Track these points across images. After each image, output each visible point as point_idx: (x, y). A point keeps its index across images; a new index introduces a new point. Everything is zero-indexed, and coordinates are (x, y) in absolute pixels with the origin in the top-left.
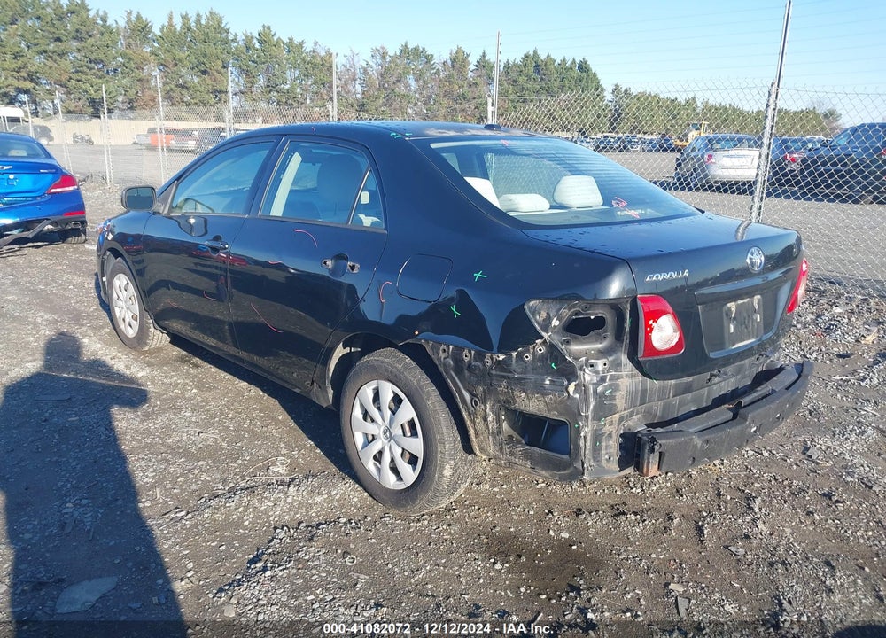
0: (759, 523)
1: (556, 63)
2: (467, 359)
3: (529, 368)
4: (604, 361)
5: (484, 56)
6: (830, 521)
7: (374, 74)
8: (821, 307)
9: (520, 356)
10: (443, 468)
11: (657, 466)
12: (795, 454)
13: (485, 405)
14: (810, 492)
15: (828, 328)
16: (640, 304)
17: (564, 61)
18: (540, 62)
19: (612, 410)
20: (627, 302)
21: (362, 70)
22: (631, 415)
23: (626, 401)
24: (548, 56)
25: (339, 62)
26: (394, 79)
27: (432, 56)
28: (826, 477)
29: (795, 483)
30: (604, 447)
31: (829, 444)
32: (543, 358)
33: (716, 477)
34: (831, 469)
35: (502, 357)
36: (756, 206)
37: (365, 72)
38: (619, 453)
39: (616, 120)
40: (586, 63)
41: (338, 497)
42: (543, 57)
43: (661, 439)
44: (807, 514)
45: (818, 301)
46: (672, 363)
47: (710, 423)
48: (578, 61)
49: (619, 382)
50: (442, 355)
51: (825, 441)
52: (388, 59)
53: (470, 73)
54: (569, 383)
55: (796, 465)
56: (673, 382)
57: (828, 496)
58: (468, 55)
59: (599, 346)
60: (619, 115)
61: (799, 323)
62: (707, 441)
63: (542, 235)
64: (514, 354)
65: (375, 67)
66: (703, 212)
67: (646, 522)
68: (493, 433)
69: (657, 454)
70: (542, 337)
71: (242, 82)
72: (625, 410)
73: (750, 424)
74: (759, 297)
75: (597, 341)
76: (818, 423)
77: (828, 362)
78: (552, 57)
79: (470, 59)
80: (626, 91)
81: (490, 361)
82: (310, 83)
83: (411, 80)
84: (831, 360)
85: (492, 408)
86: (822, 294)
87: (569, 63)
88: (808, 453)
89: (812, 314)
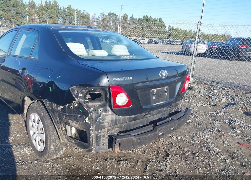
0: (168, 164)
1: (153, 19)
2: (54, 107)
3: (72, 112)
4: (101, 109)
5: (132, 16)
6: (192, 164)
7: (101, 20)
8: (211, 90)
9: (69, 107)
10: (50, 146)
11: (118, 148)
12: (189, 139)
13: (61, 124)
14: (189, 152)
15: (212, 97)
16: (111, 89)
17: (155, 18)
18: (148, 18)
19: (103, 127)
20: (107, 88)
21: (97, 19)
22: (113, 128)
23: (109, 124)
24: (150, 17)
25: (91, 16)
26: (106, 22)
27: (117, 15)
28: (196, 147)
29: (185, 149)
30: (101, 140)
31: (201, 135)
32: (77, 108)
33: (159, 147)
34: (199, 144)
35: (62, 107)
36: (193, 59)
37: (98, 19)
38: (108, 142)
39: (169, 35)
40: (161, 19)
41: (23, 153)
42: (149, 17)
43: (118, 138)
44: (185, 161)
45: (210, 88)
46: (126, 110)
47: (142, 132)
48: (159, 19)
49: (106, 117)
50: (48, 105)
51: (200, 134)
52: (105, 16)
53: (128, 21)
54: (86, 118)
55: (188, 142)
56: (128, 117)
57: (194, 154)
58: (128, 16)
59: (99, 103)
60: (170, 34)
61: (203, 95)
62: (139, 139)
63: (84, 63)
64: (67, 106)
65: (101, 18)
66: (159, 58)
67: (128, 164)
68: (65, 134)
69: (118, 144)
70: (75, 100)
71: (62, 21)
72: (108, 127)
73: (158, 132)
74: (167, 87)
75: (99, 102)
76: (200, 128)
77: (209, 107)
78: (152, 17)
79: (128, 17)
80: (172, 27)
81: (59, 108)
82: (82, 22)
83: (111, 22)
84: (210, 107)
85: (63, 126)
86: (212, 86)
87: (156, 19)
88: (193, 138)
89: (208, 92)
